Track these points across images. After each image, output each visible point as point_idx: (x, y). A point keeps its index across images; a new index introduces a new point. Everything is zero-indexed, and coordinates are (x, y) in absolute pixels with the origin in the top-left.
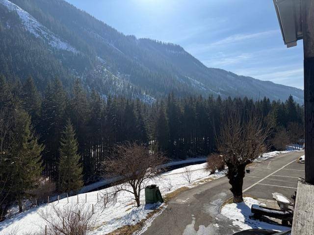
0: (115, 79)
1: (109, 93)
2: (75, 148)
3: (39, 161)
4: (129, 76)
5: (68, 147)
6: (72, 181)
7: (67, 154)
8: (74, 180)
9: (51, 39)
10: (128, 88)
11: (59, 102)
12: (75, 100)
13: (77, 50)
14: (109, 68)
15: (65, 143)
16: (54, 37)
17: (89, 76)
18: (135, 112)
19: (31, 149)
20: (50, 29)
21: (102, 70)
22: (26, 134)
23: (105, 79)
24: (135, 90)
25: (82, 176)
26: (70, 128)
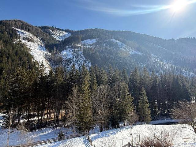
0: (163, 64)
1: (159, 72)
2: (147, 100)
3: (132, 105)
4: (171, 61)
5: (143, 100)
6: (145, 117)
7: (142, 103)
8: (146, 117)
9: (130, 50)
10: (172, 68)
11: (137, 78)
12: (144, 77)
13: (141, 53)
14: (158, 58)
15: (141, 97)
16: (131, 49)
17: (148, 64)
18: (180, 82)
19: (129, 99)
20: (129, 46)
21: (155, 61)
22: (126, 92)
23: (157, 65)
24: (177, 69)
25: (150, 115)
26: (144, 90)
